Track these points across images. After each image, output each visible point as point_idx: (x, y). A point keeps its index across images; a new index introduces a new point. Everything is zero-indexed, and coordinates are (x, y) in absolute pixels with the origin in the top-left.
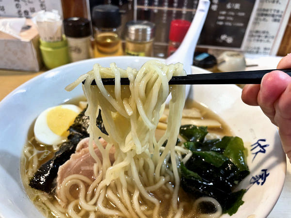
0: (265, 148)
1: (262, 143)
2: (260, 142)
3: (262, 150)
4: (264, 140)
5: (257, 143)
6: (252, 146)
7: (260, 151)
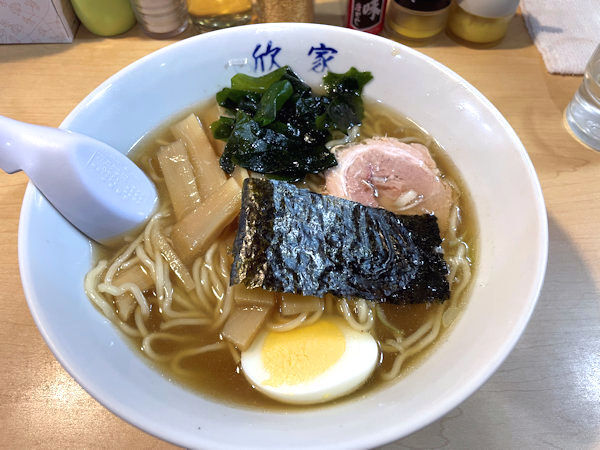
0: (272, 48)
1: (263, 50)
2: (258, 54)
3: (273, 53)
4: (258, 47)
5: (256, 59)
6: (256, 68)
7: (273, 56)
